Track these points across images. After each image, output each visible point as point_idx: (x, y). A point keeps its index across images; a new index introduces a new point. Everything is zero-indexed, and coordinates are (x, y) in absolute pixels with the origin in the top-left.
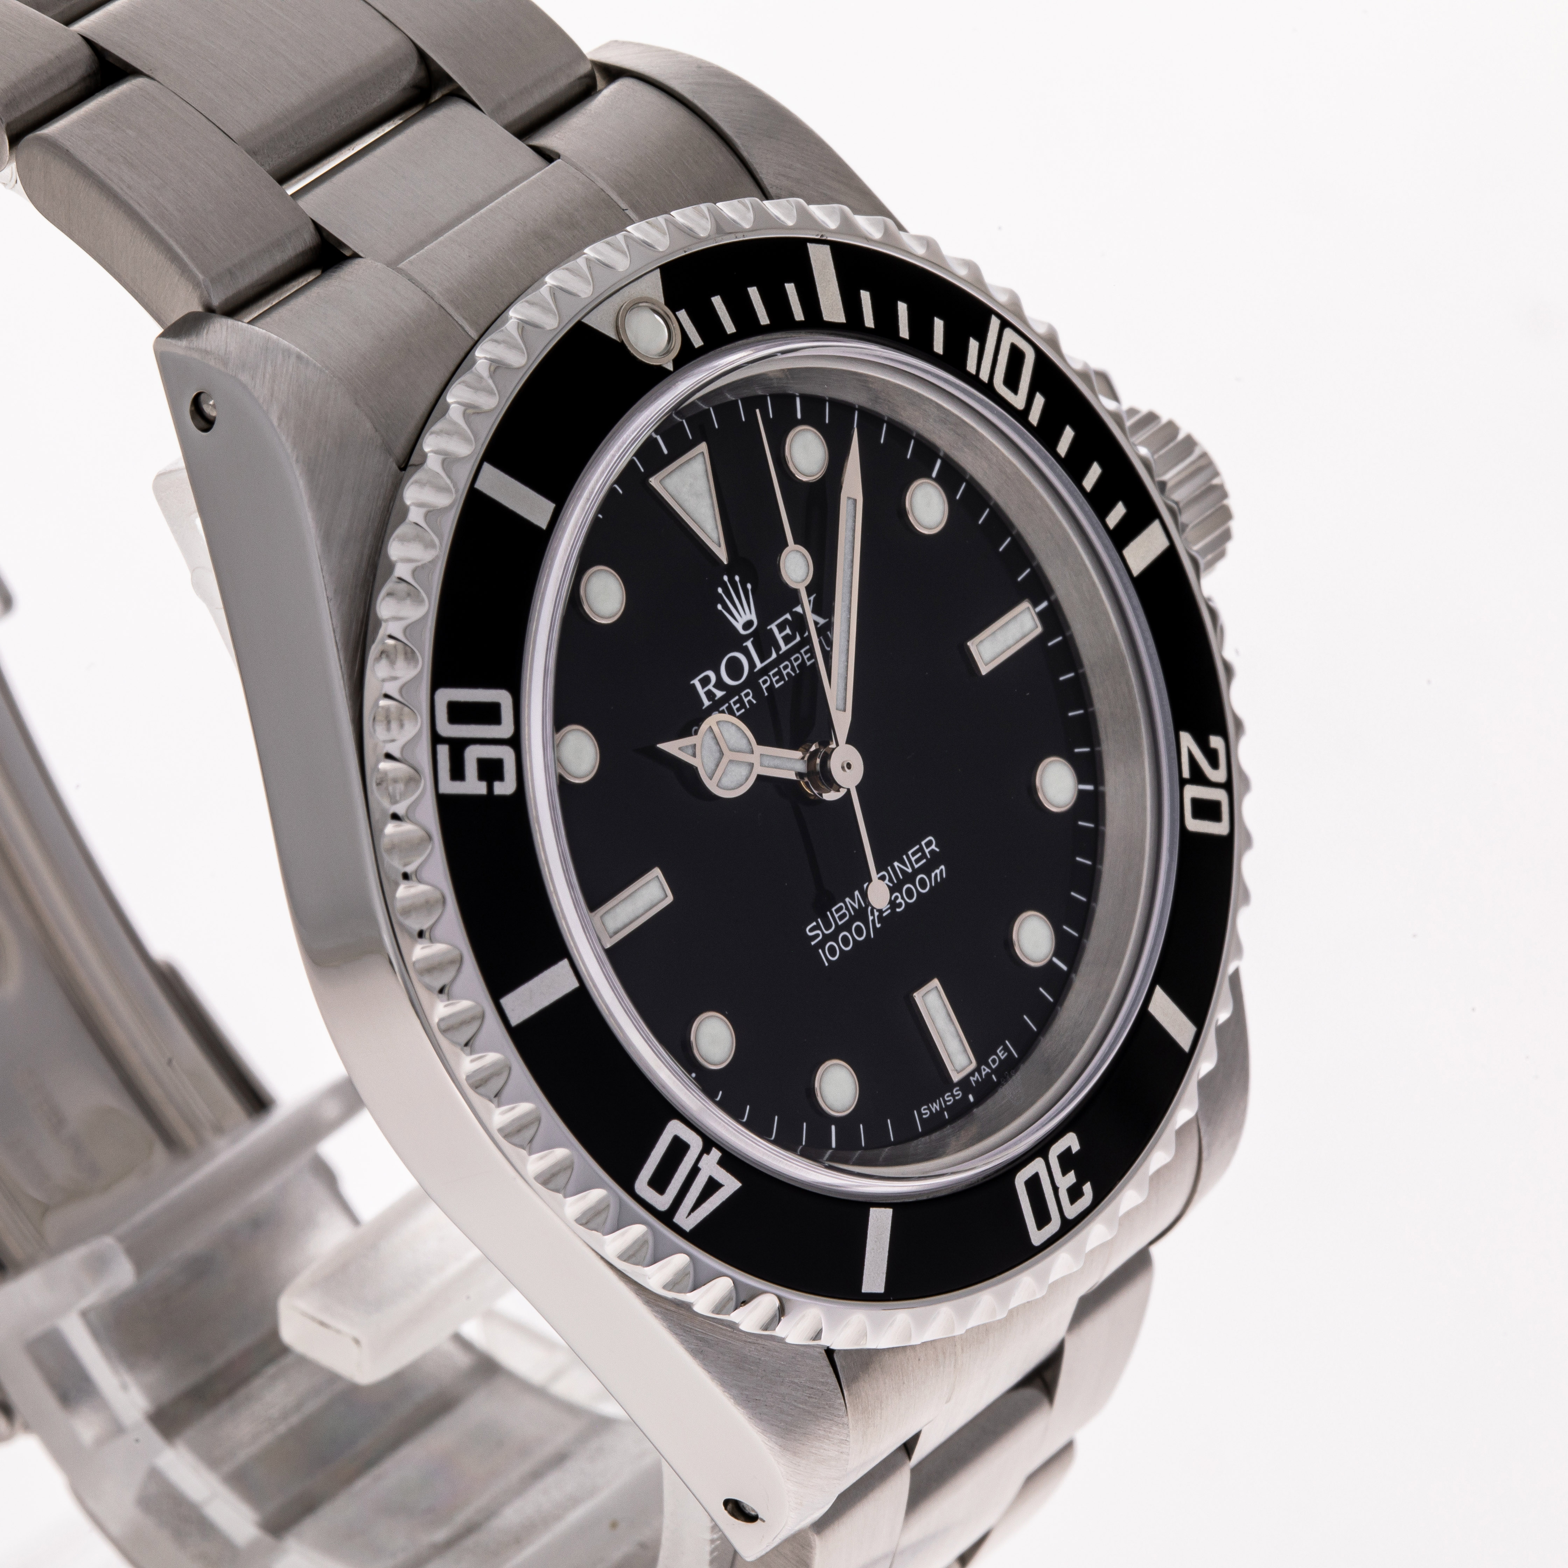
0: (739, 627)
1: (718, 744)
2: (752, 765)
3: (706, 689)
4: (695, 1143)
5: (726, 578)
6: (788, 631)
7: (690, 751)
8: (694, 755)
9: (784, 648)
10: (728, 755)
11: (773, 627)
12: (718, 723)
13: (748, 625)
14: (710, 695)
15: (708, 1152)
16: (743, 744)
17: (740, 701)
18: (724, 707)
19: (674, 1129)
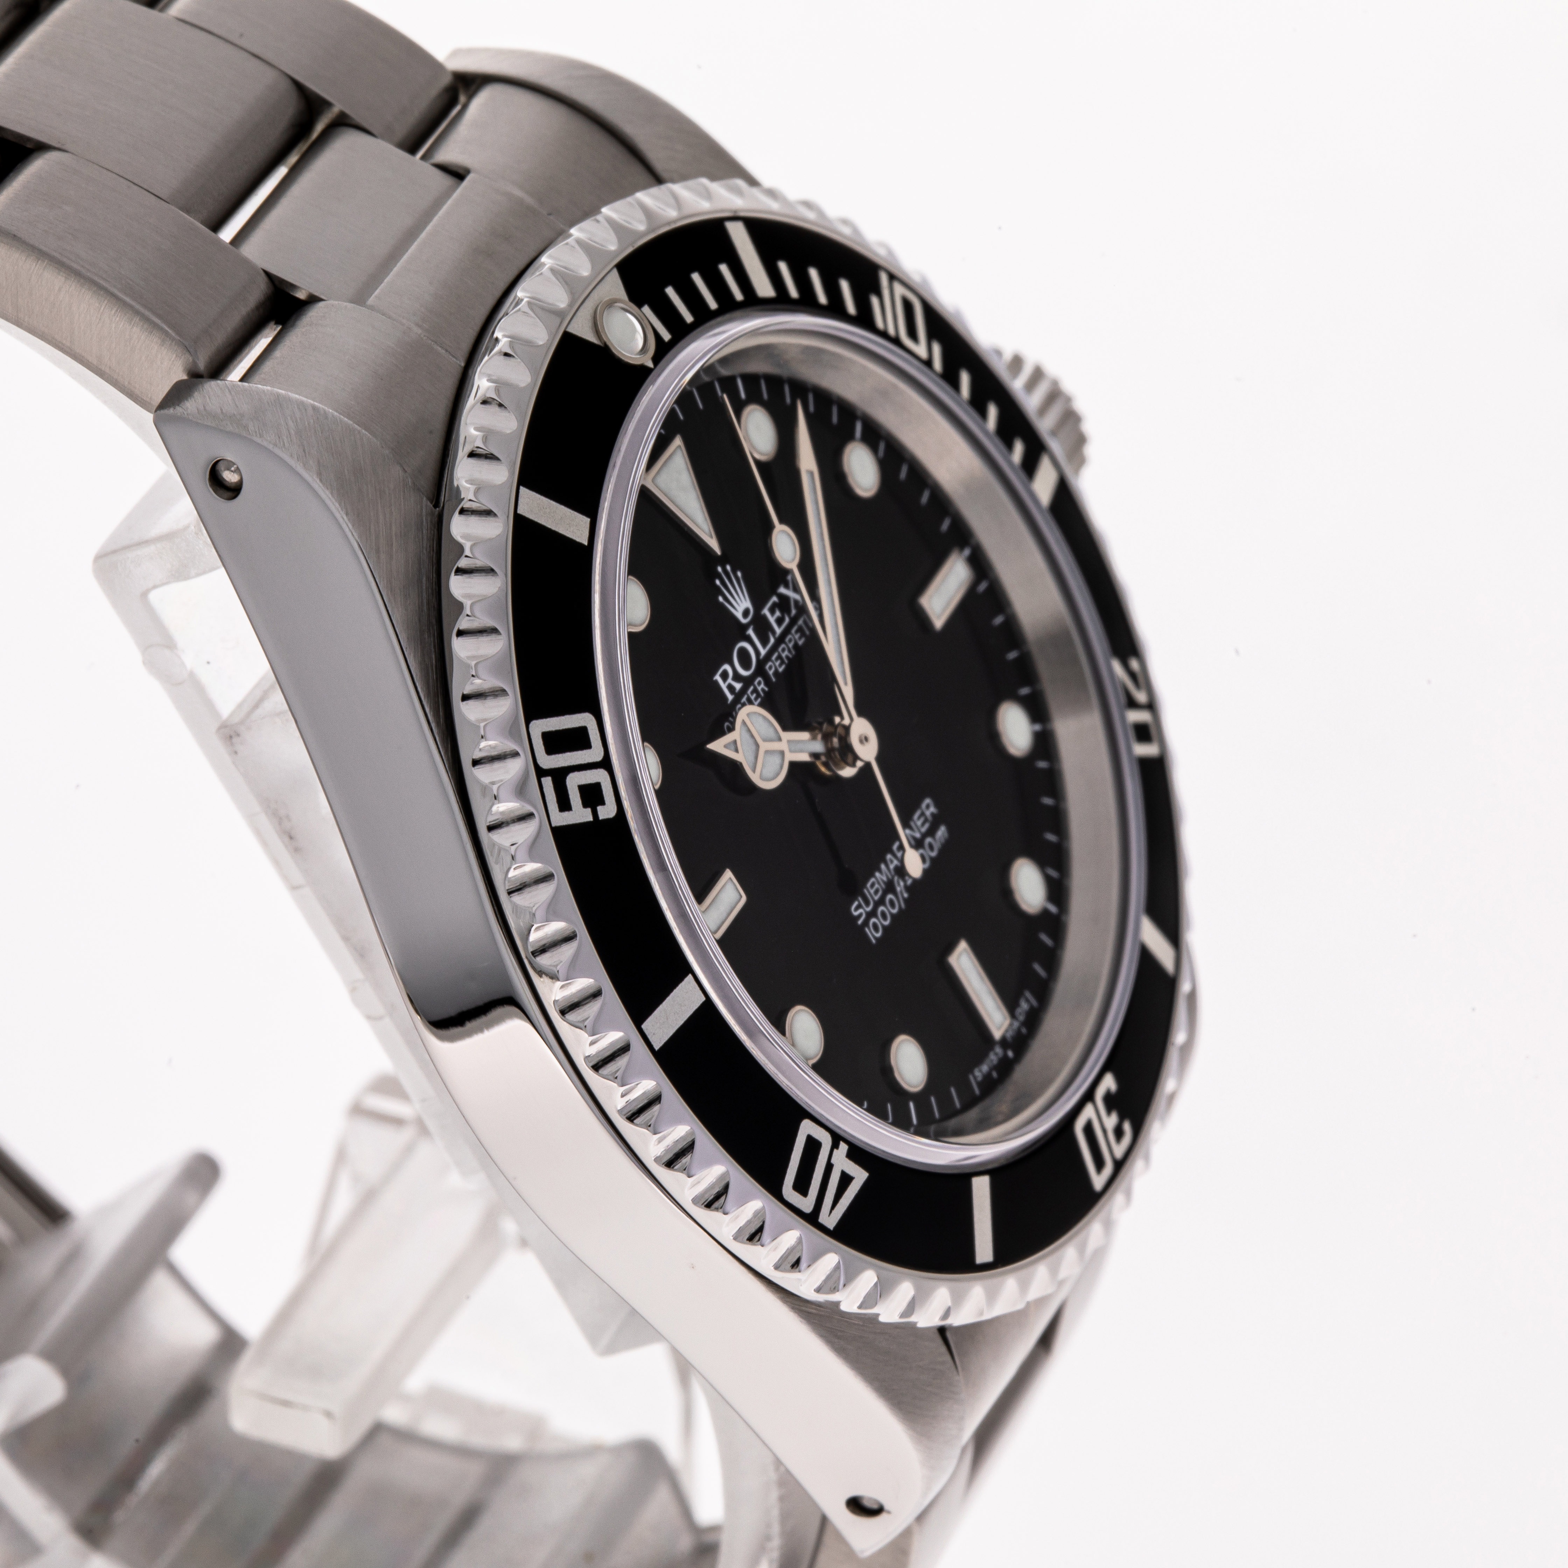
0: (739, 615)
1: (752, 736)
2: (782, 753)
3: (727, 683)
4: (825, 1139)
5: (720, 569)
6: (778, 614)
7: (733, 747)
8: (737, 751)
9: (778, 631)
10: (764, 746)
11: (766, 611)
12: (748, 715)
13: (746, 613)
14: (731, 688)
15: (837, 1147)
16: (771, 733)
17: (755, 691)
18: (744, 699)
19: (807, 1128)
